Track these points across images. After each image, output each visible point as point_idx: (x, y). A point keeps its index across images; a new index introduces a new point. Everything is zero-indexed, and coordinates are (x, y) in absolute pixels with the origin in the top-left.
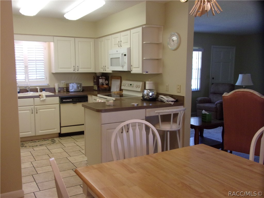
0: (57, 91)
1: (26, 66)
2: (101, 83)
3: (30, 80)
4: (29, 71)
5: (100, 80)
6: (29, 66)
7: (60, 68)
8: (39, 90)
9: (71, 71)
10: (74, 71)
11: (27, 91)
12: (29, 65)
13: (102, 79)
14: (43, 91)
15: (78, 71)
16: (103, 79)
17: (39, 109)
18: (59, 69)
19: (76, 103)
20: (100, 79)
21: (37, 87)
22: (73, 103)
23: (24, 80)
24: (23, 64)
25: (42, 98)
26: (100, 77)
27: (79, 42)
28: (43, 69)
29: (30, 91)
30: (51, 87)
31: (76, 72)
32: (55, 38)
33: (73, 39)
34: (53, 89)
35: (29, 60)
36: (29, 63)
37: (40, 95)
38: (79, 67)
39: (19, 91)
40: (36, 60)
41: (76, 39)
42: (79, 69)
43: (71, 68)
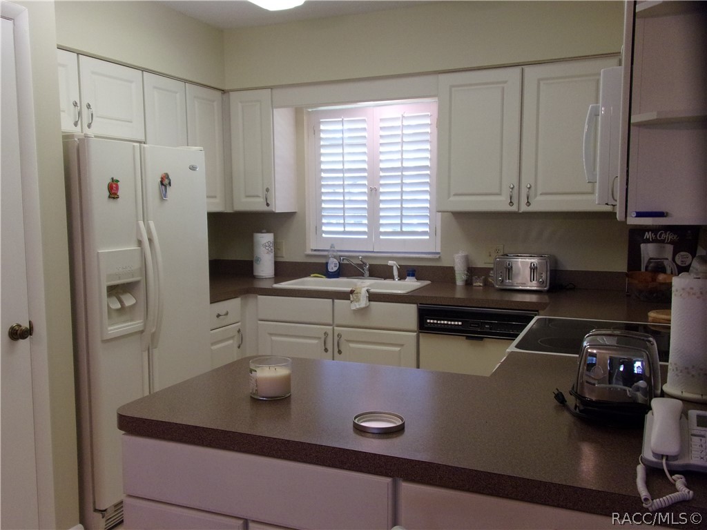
1: (371, 190)
2: (649, 262)
3: (381, 237)
4: (382, 206)
5: (642, 246)
6: (382, 190)
7: (455, 195)
8: (396, 273)
9: (500, 204)
10: (511, 203)
11: (361, 275)
12: (382, 185)
13: (654, 241)
14: (409, 276)
15: (528, 203)
16: (663, 241)
17: (349, 341)
18: (452, 198)
19: (481, 339)
20: (647, 241)
21: (390, 263)
22: (468, 338)
23: (365, 237)
24: (366, 182)
25: (358, 300)
26: (648, 235)
27: (542, 83)
28: (427, 200)
29: (367, 273)
30: (445, 263)
31: (521, 211)
32: (442, 77)
33: (518, 70)
34: (450, 271)
35: (382, 170)
36: (381, 177)
37: (352, 292)
38: (536, 190)
39: (335, 269)
40: (403, 169)
41: (527, 69)
42: (536, 196)
43: (499, 194)
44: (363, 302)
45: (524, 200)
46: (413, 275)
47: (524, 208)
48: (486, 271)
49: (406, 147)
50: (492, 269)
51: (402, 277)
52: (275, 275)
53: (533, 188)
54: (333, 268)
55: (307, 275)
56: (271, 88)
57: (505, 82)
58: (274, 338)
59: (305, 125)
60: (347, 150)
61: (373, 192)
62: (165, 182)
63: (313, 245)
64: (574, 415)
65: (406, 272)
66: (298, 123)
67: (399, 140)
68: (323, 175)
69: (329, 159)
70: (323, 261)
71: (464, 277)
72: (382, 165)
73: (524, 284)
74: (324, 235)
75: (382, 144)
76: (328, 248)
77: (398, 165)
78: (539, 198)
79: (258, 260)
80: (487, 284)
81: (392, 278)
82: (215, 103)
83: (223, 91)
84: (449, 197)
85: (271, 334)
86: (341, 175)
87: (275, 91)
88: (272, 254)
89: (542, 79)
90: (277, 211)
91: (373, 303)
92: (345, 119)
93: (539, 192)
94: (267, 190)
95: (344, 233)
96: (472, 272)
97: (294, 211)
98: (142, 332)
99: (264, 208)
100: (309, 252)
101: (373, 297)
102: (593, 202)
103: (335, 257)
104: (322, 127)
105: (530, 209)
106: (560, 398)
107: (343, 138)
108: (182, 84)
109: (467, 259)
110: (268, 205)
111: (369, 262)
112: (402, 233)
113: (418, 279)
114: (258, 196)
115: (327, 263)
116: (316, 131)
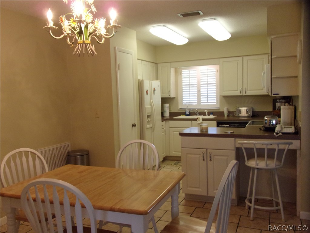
0: (226, 115)
2: (278, 108)
3: (201, 104)
4: (201, 95)
5: (276, 103)
6: (201, 90)
7: (225, 91)
9: (237, 93)
10: (241, 93)
11: (196, 115)
13: (280, 102)
15: (245, 93)
16: (282, 102)
20: (278, 102)
21: (205, 111)
23: (197, 104)
24: (196, 88)
25: (199, 121)
26: (278, 101)
27: (248, 61)
28: (215, 93)
29: (198, 114)
30: (221, 110)
31: (243, 95)
32: (221, 59)
33: (241, 58)
34: (223, 113)
35: (201, 84)
36: (201, 86)
37: (197, 119)
38: (247, 89)
39: (189, 113)
40: (208, 84)
41: (244, 57)
42: (247, 91)
43: (237, 91)
44: (201, 121)
45: (244, 92)
46: (212, 114)
47: (244, 94)
48: (233, 112)
49: (208, 78)
50: (235, 112)
51: (209, 115)
52: (170, 116)
53: (246, 89)
54: (188, 113)
55: (180, 115)
56: (170, 62)
57: (238, 61)
58: (174, 132)
59: (178, 72)
60: (191, 79)
61: (199, 91)
62: (154, 90)
63: (180, 107)
64: (264, 130)
65: (210, 113)
66: (176, 72)
67: (206, 76)
68: (183, 86)
69: (185, 81)
70: (185, 111)
71: (227, 114)
72: (201, 83)
73: (245, 115)
74: (184, 104)
75: (201, 77)
76: (186, 107)
77: (206, 83)
78: (248, 91)
79: (165, 111)
80: (233, 116)
81: (206, 115)
82: (154, 67)
83: (156, 63)
84: (223, 92)
85: (173, 131)
86: (189, 86)
87: (171, 63)
88: (169, 110)
89: (248, 60)
90: (172, 97)
91: (204, 121)
92: (190, 70)
93: (248, 90)
94: (169, 91)
95: (190, 103)
96: (229, 113)
97: (174, 97)
98: (151, 127)
99: (168, 96)
100: (179, 109)
101: (204, 120)
102: (264, 92)
103: (188, 110)
104: (183, 72)
105: (246, 94)
106: (260, 129)
107: (189, 76)
108: (141, 61)
109: (228, 109)
110: (169, 95)
111: (199, 111)
112: (207, 102)
113: (214, 115)
114: (166, 93)
115: (186, 112)
116: (181, 74)
